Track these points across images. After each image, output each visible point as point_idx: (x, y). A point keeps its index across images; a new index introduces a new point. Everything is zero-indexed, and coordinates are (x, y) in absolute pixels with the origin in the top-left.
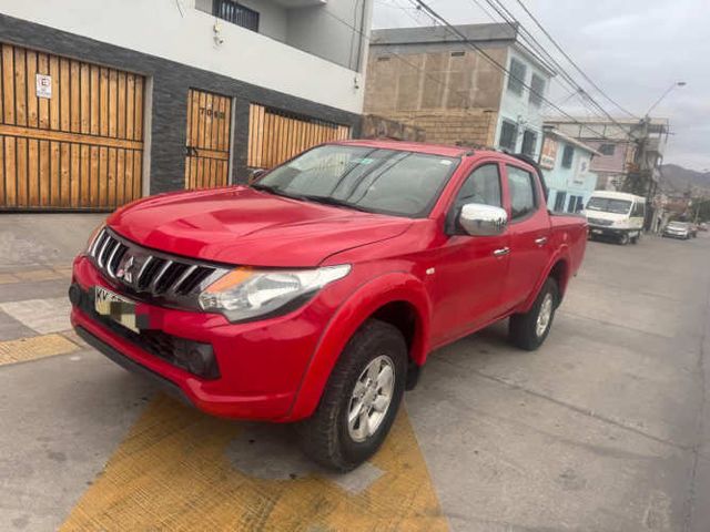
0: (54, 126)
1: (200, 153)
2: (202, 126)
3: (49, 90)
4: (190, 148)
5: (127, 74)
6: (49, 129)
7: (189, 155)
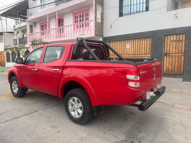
0: (130, 54)
1: (170, 55)
2: (171, 46)
3: (129, 47)
4: (166, 54)
5: (147, 38)
6: (129, 54)
7: (166, 56)
